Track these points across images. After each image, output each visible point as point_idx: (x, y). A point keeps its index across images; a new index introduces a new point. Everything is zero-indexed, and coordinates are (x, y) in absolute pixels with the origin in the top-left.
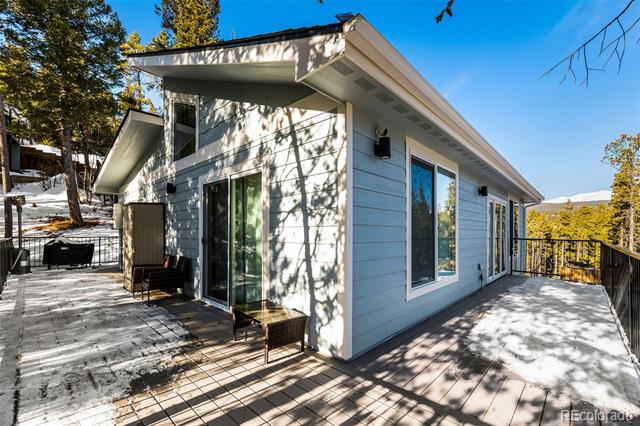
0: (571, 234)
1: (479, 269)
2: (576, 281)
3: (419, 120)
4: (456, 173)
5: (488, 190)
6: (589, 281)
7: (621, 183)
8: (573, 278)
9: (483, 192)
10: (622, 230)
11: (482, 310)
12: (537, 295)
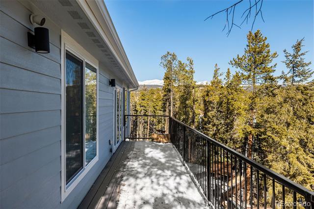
0: (146, 105)
1: (110, 144)
2: (160, 142)
3: (80, 18)
4: (97, 68)
5: (116, 82)
6: (165, 141)
7: (167, 78)
8: (158, 141)
9: (112, 83)
10: (168, 104)
11: (118, 183)
12: (145, 158)
